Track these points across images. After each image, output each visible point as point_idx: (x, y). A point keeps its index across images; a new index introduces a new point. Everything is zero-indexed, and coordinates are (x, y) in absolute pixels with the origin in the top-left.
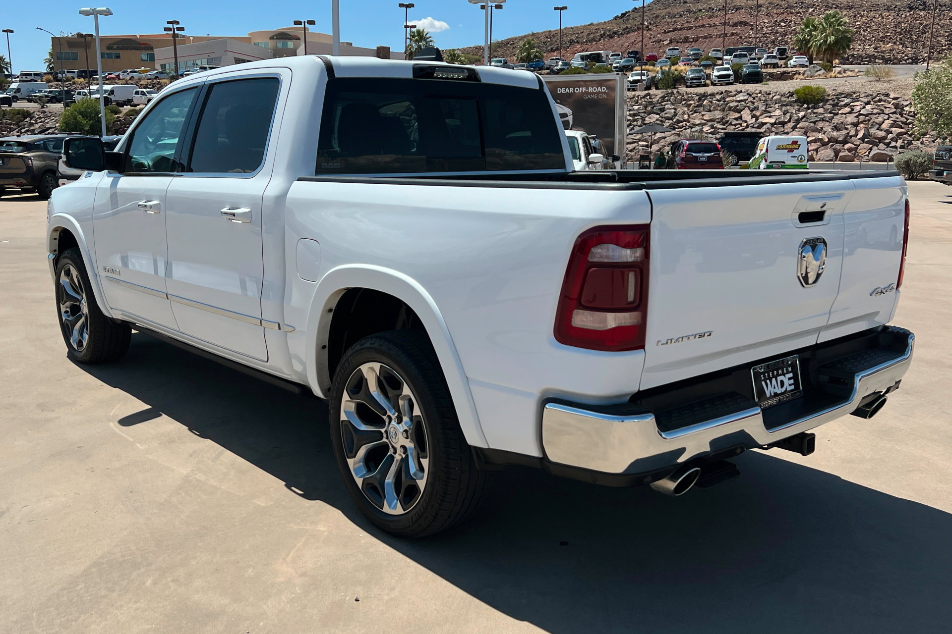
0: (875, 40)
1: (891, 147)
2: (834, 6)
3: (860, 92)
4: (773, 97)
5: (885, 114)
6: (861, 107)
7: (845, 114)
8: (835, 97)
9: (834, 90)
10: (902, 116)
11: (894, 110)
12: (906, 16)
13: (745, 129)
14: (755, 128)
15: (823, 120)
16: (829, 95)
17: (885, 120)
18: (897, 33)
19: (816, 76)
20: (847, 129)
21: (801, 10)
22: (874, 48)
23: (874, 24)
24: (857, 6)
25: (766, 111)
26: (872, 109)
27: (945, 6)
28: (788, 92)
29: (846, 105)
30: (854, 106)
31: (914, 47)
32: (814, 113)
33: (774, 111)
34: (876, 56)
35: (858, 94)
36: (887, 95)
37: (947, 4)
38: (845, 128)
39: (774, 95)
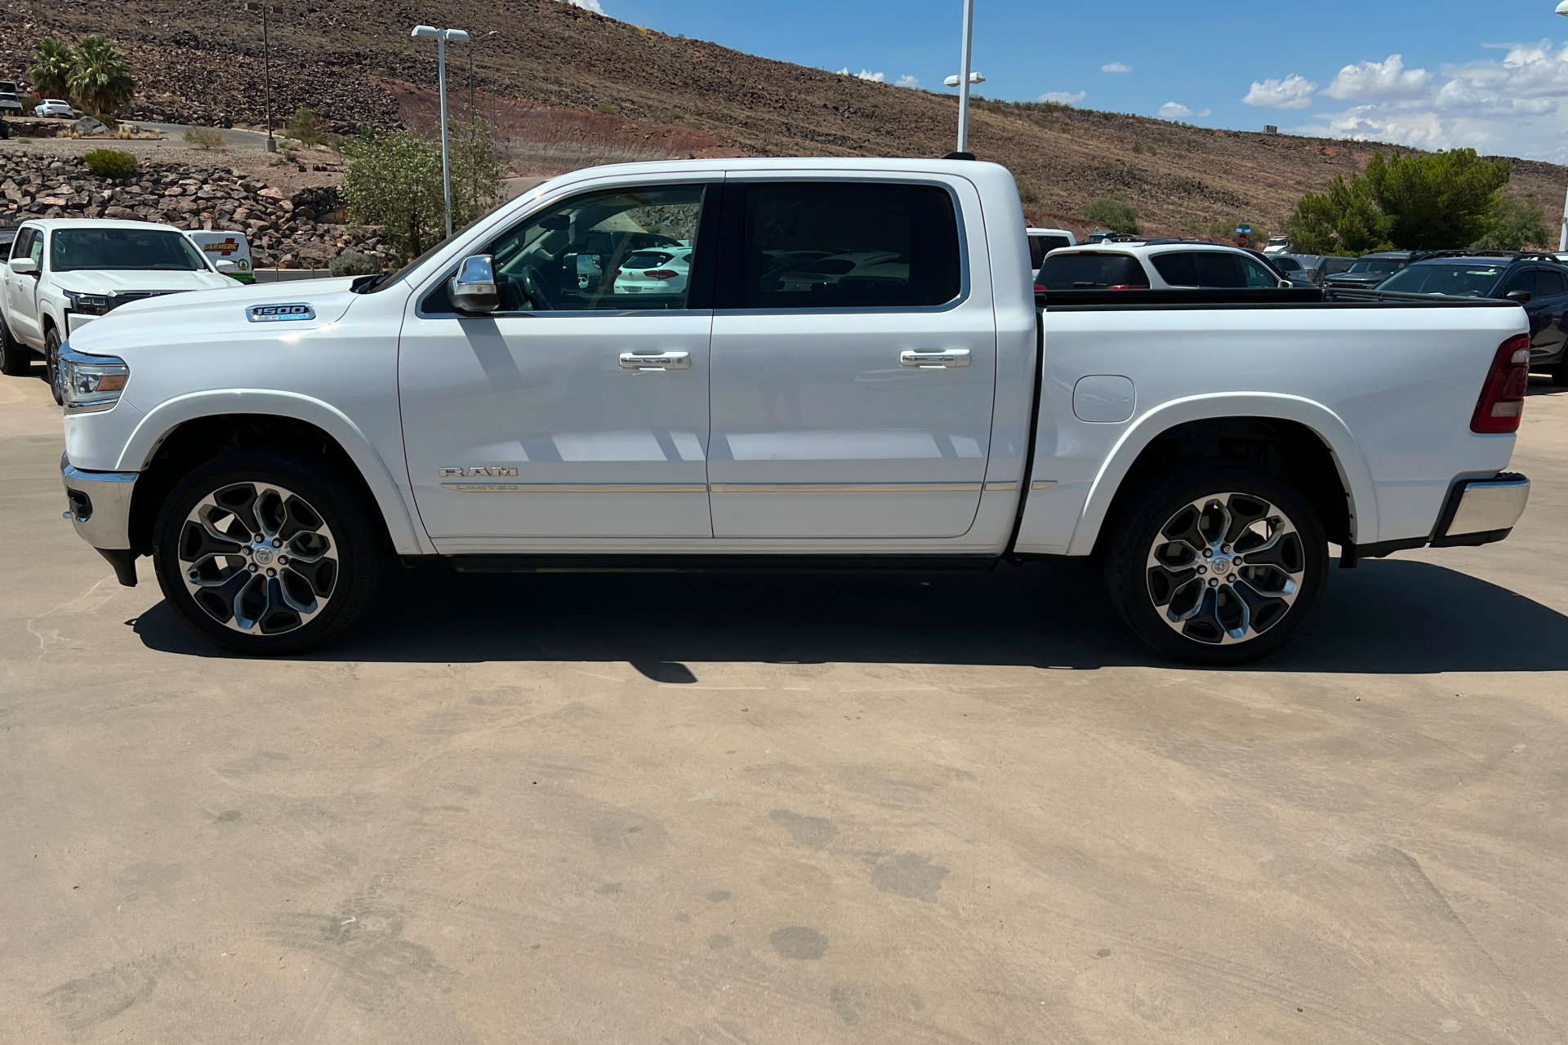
0: (144, 85)
1: (254, 247)
2: (57, 24)
3: (187, 165)
4: (50, 164)
5: (233, 198)
6: (197, 187)
7: (176, 196)
8: (152, 170)
9: (146, 159)
10: (257, 203)
11: (245, 194)
12: (177, 53)
13: (16, 213)
14: (34, 212)
15: (144, 203)
16: (141, 166)
17: (236, 207)
18: (173, 77)
19: (94, 135)
20: (184, 219)
21: (11, 25)
22: (145, 96)
23: (136, 61)
24: (95, 29)
25: (44, 187)
26: (214, 190)
27: (226, 45)
28: (73, 157)
29: (173, 183)
30: (186, 185)
31: (202, 101)
32: (127, 193)
33: (59, 187)
34: (152, 110)
35: (186, 167)
36: (229, 172)
37: (227, 43)
38: (182, 217)
39: (50, 160)
